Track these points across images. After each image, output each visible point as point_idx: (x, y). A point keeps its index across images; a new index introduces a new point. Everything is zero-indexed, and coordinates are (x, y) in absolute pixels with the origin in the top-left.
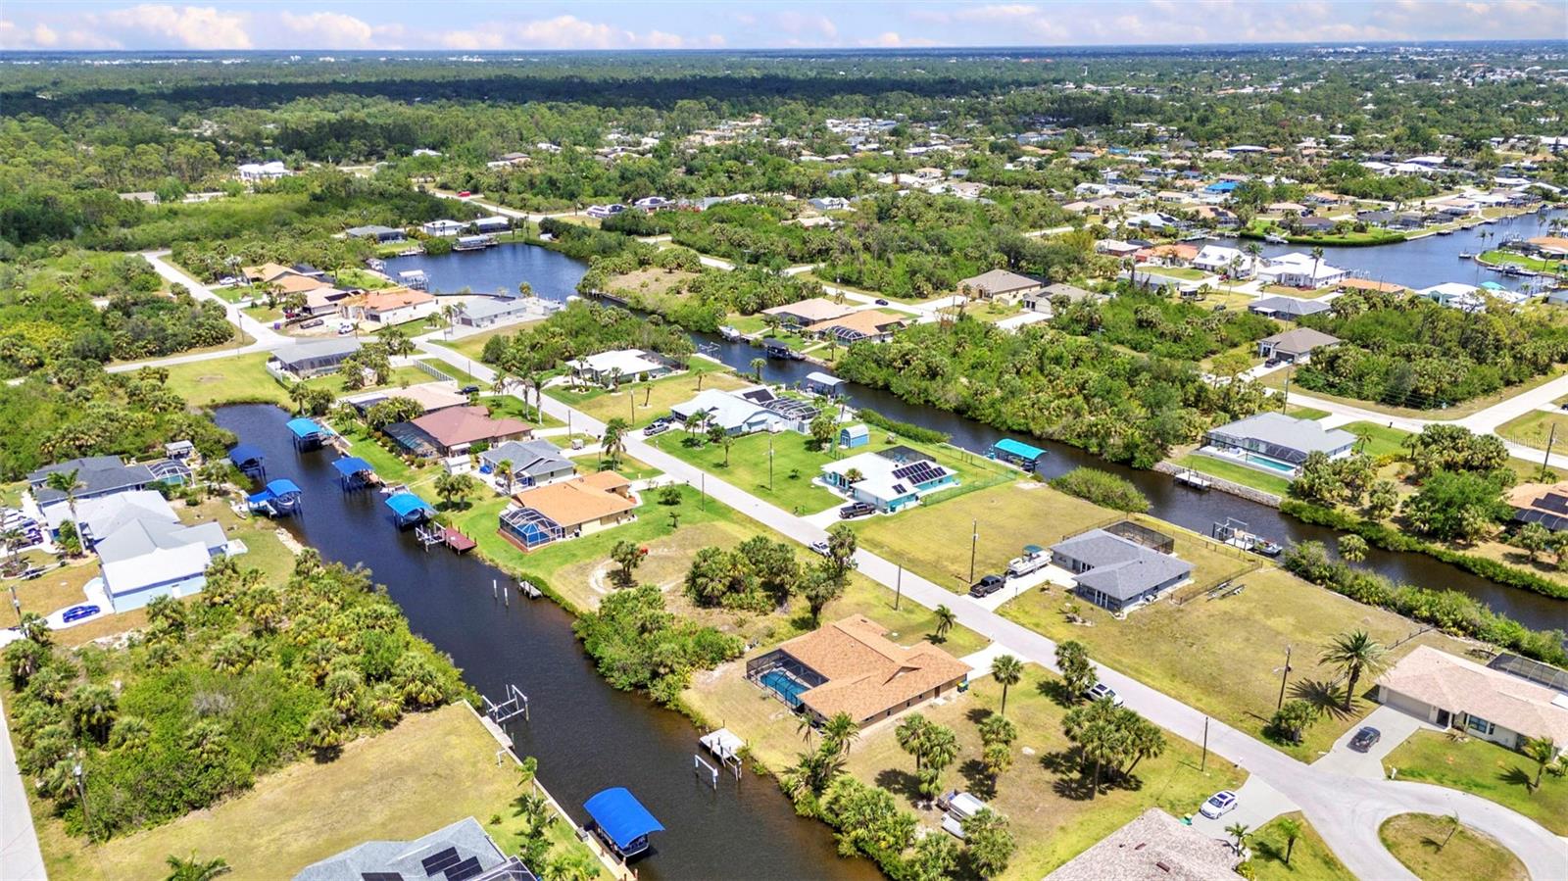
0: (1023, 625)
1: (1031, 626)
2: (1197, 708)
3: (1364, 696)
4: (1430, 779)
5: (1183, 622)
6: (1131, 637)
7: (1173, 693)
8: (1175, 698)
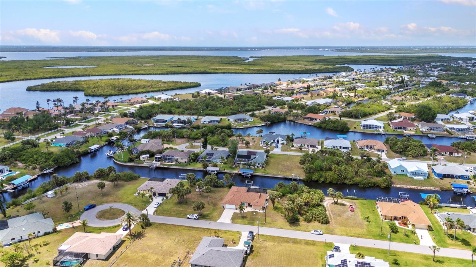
0: (229, 231)
1: (227, 232)
2: (169, 224)
3: (125, 241)
4: (111, 227)
5: (184, 248)
6: (197, 237)
7: (177, 226)
8: (176, 225)
